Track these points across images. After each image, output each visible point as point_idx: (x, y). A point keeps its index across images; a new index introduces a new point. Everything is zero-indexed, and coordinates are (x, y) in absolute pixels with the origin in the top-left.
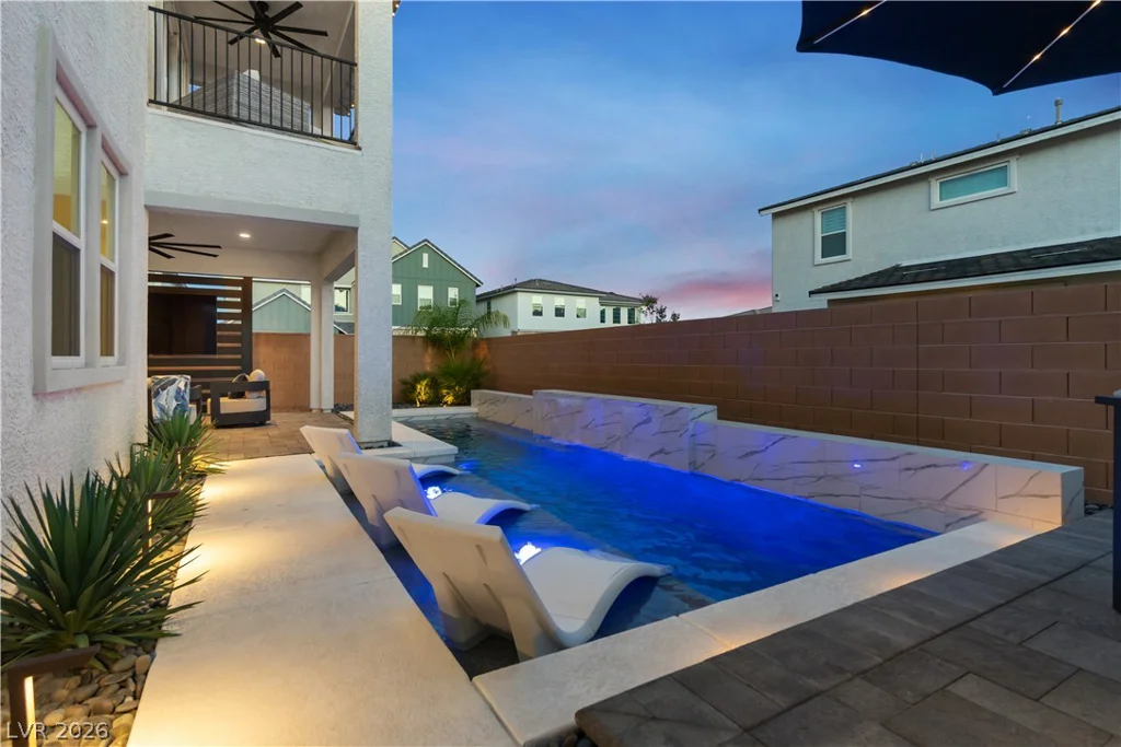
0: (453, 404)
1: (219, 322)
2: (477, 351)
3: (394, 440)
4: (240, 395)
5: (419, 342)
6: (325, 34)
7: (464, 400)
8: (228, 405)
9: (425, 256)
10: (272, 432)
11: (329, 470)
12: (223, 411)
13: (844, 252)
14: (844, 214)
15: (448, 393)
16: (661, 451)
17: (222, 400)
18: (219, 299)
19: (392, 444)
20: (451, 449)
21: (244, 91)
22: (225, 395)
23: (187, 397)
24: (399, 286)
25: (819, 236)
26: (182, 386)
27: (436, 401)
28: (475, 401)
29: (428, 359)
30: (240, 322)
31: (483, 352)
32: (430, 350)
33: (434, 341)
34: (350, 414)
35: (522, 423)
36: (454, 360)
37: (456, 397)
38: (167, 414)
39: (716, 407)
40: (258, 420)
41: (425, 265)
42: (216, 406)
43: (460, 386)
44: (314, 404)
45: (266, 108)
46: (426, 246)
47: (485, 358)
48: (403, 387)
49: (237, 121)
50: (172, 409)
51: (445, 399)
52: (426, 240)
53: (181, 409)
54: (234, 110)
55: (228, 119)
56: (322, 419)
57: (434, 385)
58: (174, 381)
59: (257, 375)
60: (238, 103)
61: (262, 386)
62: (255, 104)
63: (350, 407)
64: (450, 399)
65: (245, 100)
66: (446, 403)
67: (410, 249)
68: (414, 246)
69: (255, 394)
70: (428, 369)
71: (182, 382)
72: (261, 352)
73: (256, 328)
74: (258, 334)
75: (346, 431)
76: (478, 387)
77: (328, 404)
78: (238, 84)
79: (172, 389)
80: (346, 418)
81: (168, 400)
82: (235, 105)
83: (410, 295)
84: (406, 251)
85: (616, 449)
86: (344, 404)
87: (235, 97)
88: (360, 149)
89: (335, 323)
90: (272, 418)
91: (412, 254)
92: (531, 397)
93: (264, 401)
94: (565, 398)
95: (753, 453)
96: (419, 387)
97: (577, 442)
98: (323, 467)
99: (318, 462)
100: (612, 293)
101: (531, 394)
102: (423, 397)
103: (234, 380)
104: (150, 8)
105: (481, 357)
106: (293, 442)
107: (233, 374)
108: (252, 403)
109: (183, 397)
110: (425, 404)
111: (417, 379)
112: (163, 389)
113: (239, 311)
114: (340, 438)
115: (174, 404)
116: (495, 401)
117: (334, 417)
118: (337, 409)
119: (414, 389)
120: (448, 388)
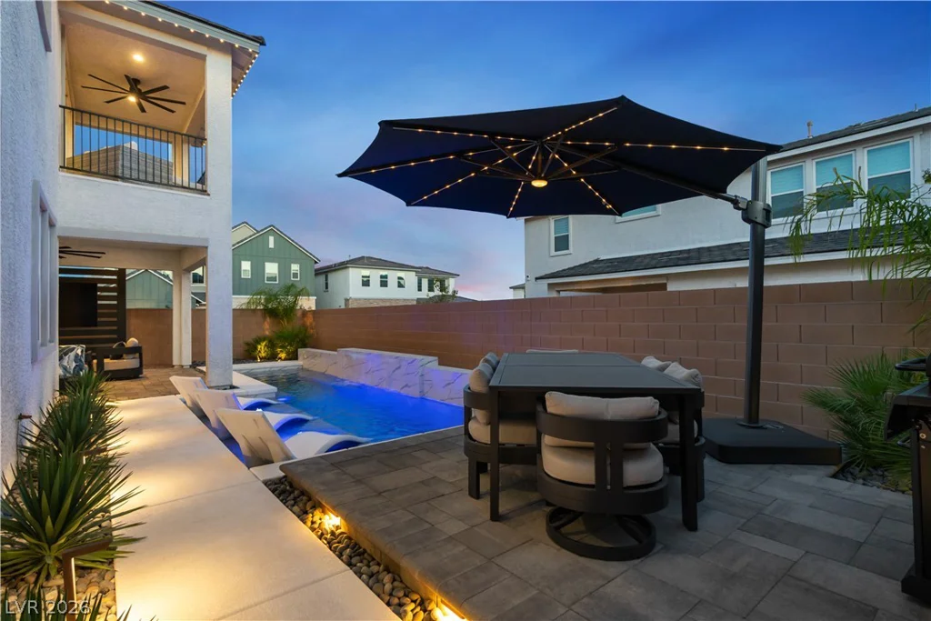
0: (285, 359)
1: (99, 302)
2: (305, 319)
3: (234, 384)
4: (119, 357)
5: (259, 313)
6: (184, 103)
7: (293, 356)
8: (110, 364)
9: (271, 239)
10: (146, 382)
11: (189, 403)
12: (106, 368)
13: (568, 249)
14: (568, 222)
15: (281, 351)
16: (406, 386)
17: (106, 361)
18: (99, 285)
19: (233, 387)
20: (274, 389)
21: (127, 158)
22: (108, 357)
23: (83, 360)
24: (249, 263)
25: (553, 236)
26: (79, 352)
27: (273, 357)
28: (300, 357)
29: (267, 326)
30: (115, 302)
31: (309, 321)
32: (268, 319)
33: (271, 313)
34: (204, 368)
35: (331, 372)
36: (288, 327)
37: (288, 354)
38: (70, 373)
39: (437, 358)
40: (133, 374)
41: (271, 245)
42: (101, 365)
43: (291, 346)
44: (175, 362)
45: (142, 168)
46: (272, 230)
47: (311, 324)
48: (247, 348)
49: (123, 179)
50: (72, 368)
51: (280, 356)
52: (272, 226)
53: (79, 368)
54: (120, 171)
55: (116, 177)
56: (182, 371)
57: (272, 345)
58: (74, 348)
59: (132, 341)
60: (123, 166)
61: (136, 350)
62: (134, 166)
63: (203, 364)
64: (283, 355)
65: (127, 164)
66: (280, 358)
67: (258, 232)
68: (262, 230)
69: (131, 356)
70: (267, 333)
71: (79, 350)
72: (132, 323)
73: (129, 306)
74: (130, 310)
75: (199, 378)
76: (305, 346)
77: (187, 361)
78: (123, 154)
79: (72, 355)
80: (201, 372)
81: (70, 362)
82: (120, 167)
83: (258, 269)
84: (255, 234)
85: (384, 386)
86: (198, 361)
87: (120, 162)
88: (209, 195)
89: (193, 293)
90: (144, 373)
91: (261, 237)
92: (336, 353)
93: (138, 360)
94: (357, 353)
95: (449, 384)
96: (259, 347)
97: (362, 382)
98: (185, 403)
99: (181, 400)
100: (427, 268)
101: (336, 351)
102: (263, 354)
103: (115, 346)
104: (60, 106)
105: (308, 324)
106: (162, 389)
107: (114, 341)
108: (128, 363)
109: (81, 361)
110: (264, 359)
111: (258, 341)
112: (66, 355)
113: (115, 294)
114: (195, 383)
115: (74, 364)
116: (314, 356)
117: (192, 370)
118: (194, 365)
119: (256, 348)
120: (281, 347)
